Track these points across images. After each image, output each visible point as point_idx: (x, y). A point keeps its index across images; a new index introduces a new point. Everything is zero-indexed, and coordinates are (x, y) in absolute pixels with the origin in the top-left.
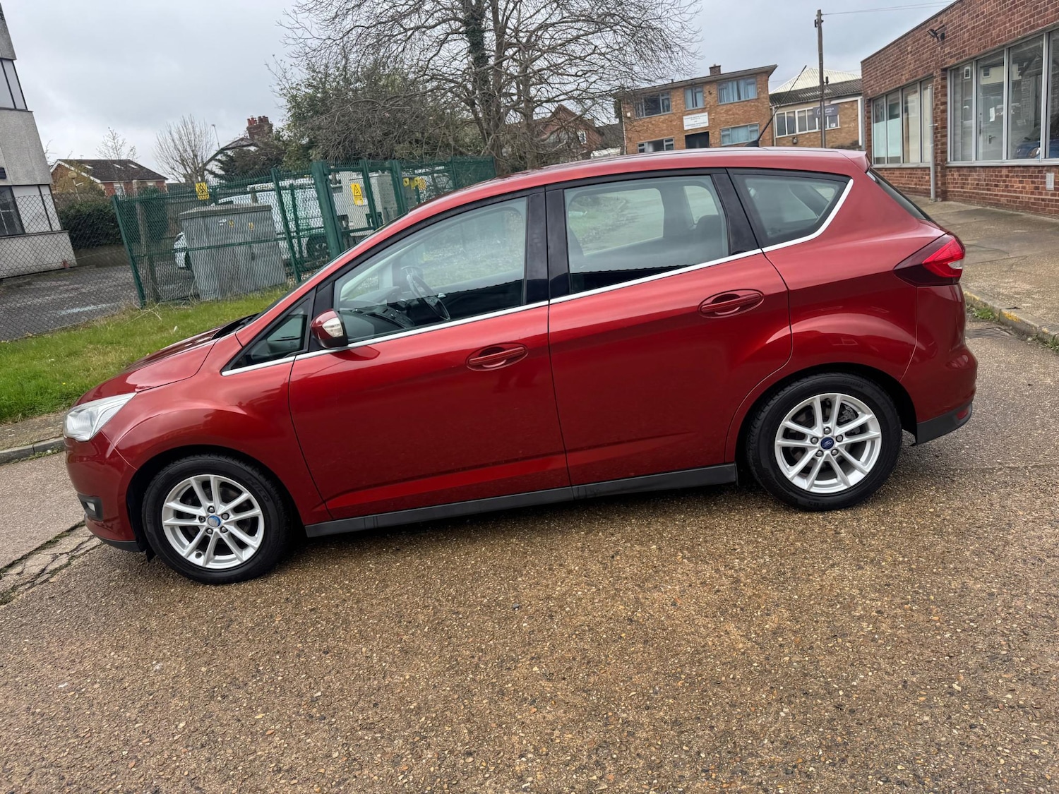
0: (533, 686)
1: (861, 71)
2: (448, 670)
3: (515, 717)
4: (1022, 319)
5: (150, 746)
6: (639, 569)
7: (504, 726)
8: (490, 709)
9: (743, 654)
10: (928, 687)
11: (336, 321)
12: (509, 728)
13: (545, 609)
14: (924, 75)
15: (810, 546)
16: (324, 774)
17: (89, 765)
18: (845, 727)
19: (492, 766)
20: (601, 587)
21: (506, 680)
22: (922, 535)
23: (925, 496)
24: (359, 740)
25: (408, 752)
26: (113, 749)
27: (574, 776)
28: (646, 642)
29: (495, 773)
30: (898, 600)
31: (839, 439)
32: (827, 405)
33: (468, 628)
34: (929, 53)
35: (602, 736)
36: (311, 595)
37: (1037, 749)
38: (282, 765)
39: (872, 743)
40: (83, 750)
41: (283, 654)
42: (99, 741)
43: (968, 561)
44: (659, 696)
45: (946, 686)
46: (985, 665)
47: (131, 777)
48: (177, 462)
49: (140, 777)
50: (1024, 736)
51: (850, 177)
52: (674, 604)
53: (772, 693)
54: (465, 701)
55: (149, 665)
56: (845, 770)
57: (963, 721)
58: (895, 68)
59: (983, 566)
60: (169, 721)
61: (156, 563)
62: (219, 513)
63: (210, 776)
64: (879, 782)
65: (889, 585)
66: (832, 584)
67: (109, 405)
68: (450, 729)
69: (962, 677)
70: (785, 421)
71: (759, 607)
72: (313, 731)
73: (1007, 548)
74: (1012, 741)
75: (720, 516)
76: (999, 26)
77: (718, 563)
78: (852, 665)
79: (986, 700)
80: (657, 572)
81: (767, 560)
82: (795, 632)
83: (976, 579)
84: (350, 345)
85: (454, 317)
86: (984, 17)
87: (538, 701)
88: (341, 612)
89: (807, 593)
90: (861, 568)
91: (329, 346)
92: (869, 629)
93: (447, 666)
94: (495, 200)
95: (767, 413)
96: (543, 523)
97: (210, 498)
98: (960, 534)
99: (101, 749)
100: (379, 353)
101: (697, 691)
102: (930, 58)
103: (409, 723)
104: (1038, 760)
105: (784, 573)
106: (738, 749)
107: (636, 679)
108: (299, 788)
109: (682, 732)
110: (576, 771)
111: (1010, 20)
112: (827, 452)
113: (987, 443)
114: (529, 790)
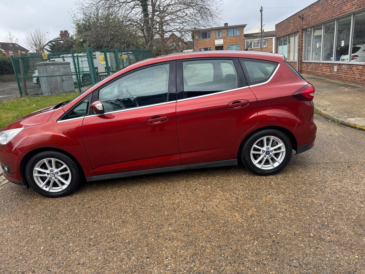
0: (169, 234)
1: (275, 28)
2: (139, 228)
3: (164, 245)
4: (328, 114)
5: (30, 255)
6: (205, 194)
7: (160, 248)
8: (155, 242)
9: (241, 223)
10: (302, 235)
11: (100, 105)
12: (162, 249)
13: (172, 207)
14: (296, 31)
15: (262, 187)
16: (96, 265)
17: (7, 263)
18: (276, 248)
19: (156, 262)
20: (192, 200)
21: (160, 232)
22: (298, 184)
23: (299, 171)
24: (108, 253)
25: (126, 257)
26: (16, 257)
27: (185, 265)
28: (208, 219)
29: (157, 264)
30: (291, 206)
31: (272, 151)
32: (268, 140)
33: (146, 214)
34: (298, 23)
35: (194, 251)
36: (88, 202)
37: (338, 255)
38: (80, 262)
39: (285, 253)
40: (5, 257)
41: (79, 222)
42: (11, 254)
43: (313, 193)
44: (213, 238)
45: (308, 234)
46: (320, 228)
47: (24, 267)
48: (40, 153)
49: (27, 267)
50: (334, 251)
51: (279, 63)
52: (217, 206)
53: (251, 237)
54: (146, 239)
55: (29, 226)
56: (277, 262)
57: (314, 246)
58: (286, 28)
59: (318, 195)
60: (37, 246)
61: (30, 190)
62: (55, 172)
63: (53, 266)
64: (288, 266)
65: (288, 201)
66: (269, 200)
67: (14, 132)
68: (141, 249)
69: (313, 232)
70: (254, 145)
71: (245, 208)
72: (91, 250)
73: (326, 189)
74: (330, 253)
75: (231, 177)
76: (321, 16)
77: (231, 192)
78: (277, 227)
79: (321, 239)
80: (210, 195)
81: (248, 192)
82: (258, 216)
83: (316, 199)
84: (105, 113)
85: (140, 105)
86: (317, 13)
87: (172, 239)
88: (99, 208)
89: (261, 203)
90: (279, 195)
91: (97, 113)
92: (282, 215)
93: (139, 227)
94: (158, 64)
95: (248, 142)
96: (170, 178)
97: (51, 167)
98: (311, 184)
99: (12, 257)
100: (115, 117)
101: (226, 236)
102: (298, 25)
103: (126, 247)
104: (338, 259)
105: (253, 196)
106: (241, 256)
107: (205, 232)
108: (87, 270)
109: (222, 250)
110: (185, 264)
111: (325, 14)
112: (267, 156)
113: (318, 154)
114: (169, 270)
